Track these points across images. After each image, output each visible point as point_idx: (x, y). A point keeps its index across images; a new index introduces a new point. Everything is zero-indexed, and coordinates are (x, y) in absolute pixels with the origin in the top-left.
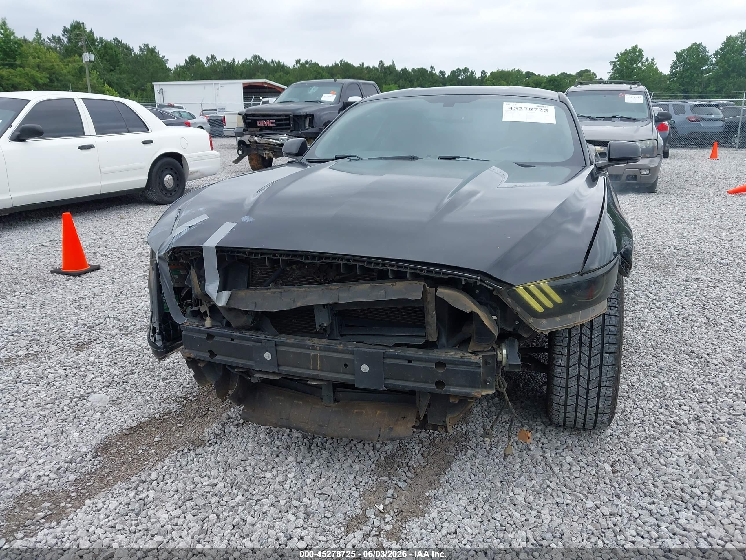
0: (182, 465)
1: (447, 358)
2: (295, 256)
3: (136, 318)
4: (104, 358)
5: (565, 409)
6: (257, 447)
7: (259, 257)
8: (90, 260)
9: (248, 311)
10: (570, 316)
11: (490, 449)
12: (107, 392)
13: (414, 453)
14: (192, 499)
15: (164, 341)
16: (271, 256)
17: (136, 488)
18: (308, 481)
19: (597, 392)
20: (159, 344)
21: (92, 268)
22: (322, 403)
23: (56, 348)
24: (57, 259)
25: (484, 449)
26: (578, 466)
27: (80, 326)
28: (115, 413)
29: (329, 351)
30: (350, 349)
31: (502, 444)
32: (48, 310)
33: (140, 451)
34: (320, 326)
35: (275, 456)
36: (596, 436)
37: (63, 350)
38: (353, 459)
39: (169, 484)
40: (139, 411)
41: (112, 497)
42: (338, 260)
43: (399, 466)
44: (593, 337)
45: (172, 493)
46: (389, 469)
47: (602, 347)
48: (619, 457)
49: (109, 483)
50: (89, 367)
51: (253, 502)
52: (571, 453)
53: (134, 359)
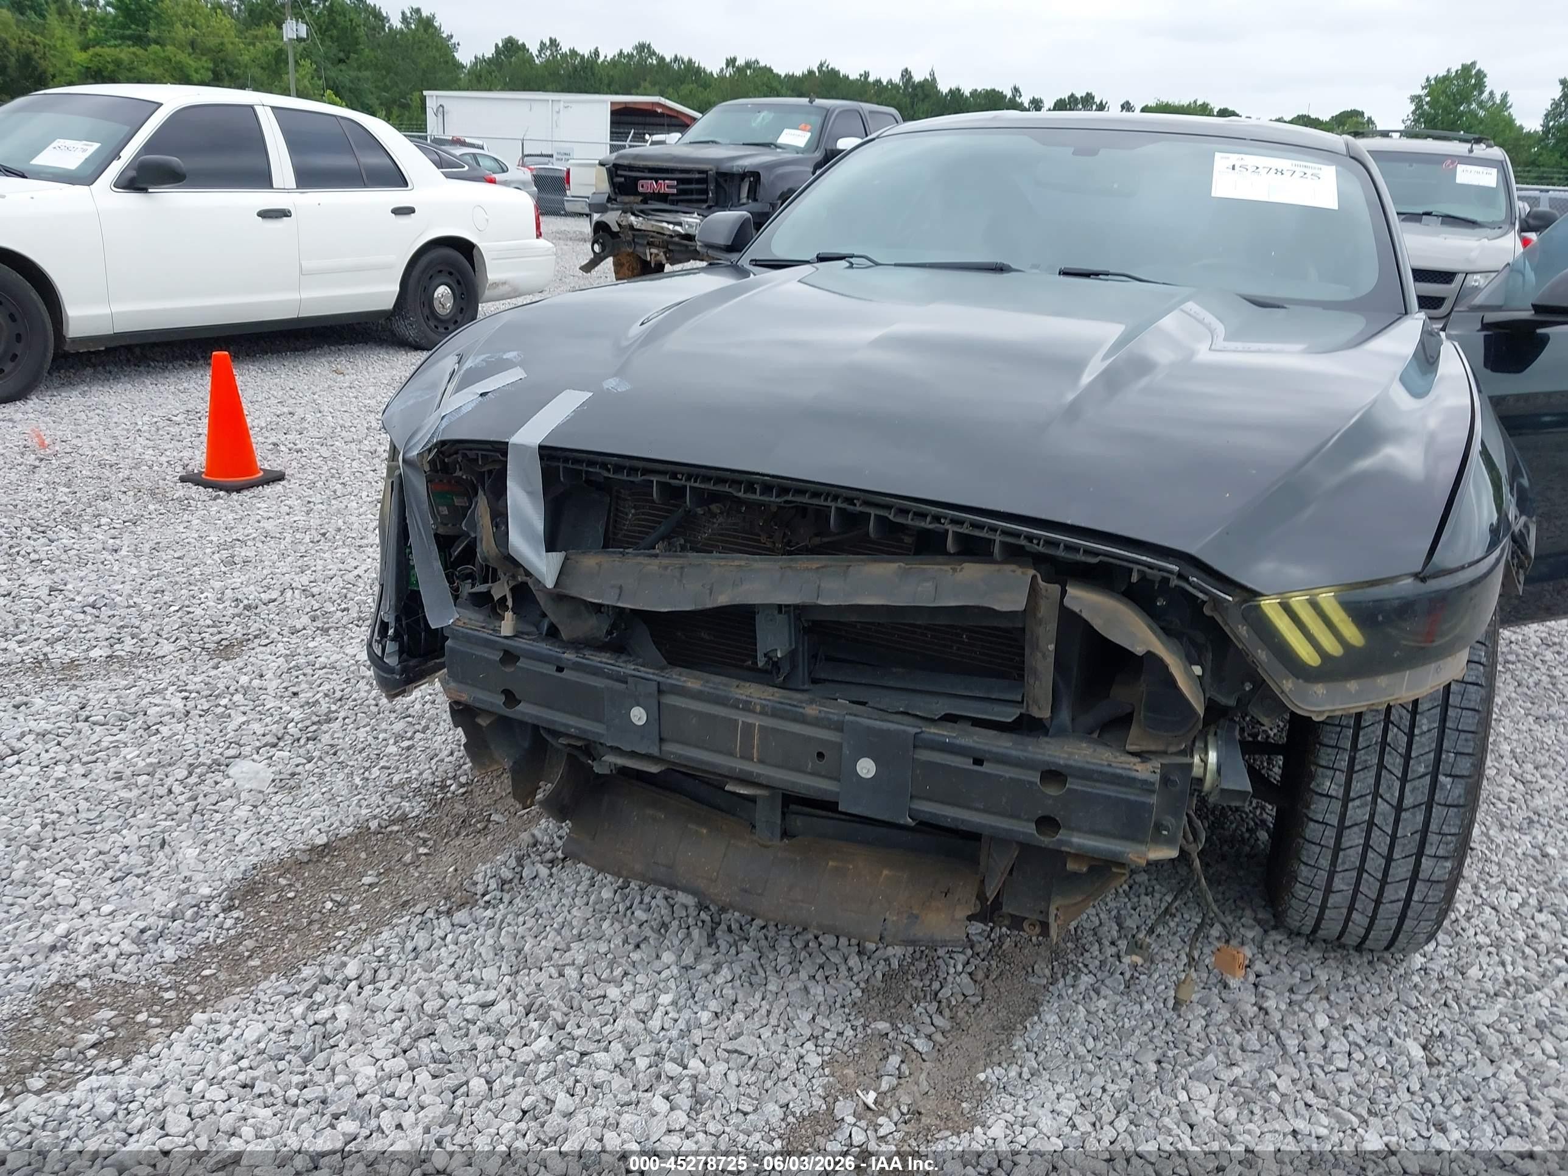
0: (419, 949)
1: (1071, 762)
2: (723, 481)
3: (350, 595)
4: (271, 680)
5: (1325, 900)
6: (591, 921)
7: (639, 478)
8: (265, 459)
9: (601, 605)
10: (1382, 681)
11: (1132, 977)
12: (271, 758)
13: (952, 971)
14: (433, 1034)
15: (405, 655)
16: (666, 479)
17: (309, 995)
18: (705, 1016)
19: (1411, 867)
20: (392, 661)
21: (269, 476)
22: (755, 838)
23: (172, 649)
24: (197, 452)
25: (1117, 976)
26: (1345, 1041)
27: (227, 604)
28: (283, 809)
29: (782, 718)
30: (836, 718)
31: (1160, 966)
32: (166, 562)
33: (329, 905)
34: (765, 655)
35: (631, 947)
36: (1386, 967)
37: (187, 655)
38: (812, 972)
39: (385, 992)
40: (335, 809)
41: (254, 1012)
42: (826, 500)
43: (916, 999)
44: (1416, 731)
45: (389, 1015)
46: (892, 1003)
47: (1438, 760)
48: (1443, 1027)
49: (252, 976)
50: (238, 697)
51: (573, 1056)
52: (1327, 1006)
53: (338, 688)
